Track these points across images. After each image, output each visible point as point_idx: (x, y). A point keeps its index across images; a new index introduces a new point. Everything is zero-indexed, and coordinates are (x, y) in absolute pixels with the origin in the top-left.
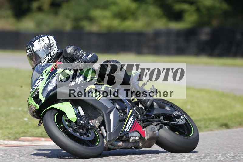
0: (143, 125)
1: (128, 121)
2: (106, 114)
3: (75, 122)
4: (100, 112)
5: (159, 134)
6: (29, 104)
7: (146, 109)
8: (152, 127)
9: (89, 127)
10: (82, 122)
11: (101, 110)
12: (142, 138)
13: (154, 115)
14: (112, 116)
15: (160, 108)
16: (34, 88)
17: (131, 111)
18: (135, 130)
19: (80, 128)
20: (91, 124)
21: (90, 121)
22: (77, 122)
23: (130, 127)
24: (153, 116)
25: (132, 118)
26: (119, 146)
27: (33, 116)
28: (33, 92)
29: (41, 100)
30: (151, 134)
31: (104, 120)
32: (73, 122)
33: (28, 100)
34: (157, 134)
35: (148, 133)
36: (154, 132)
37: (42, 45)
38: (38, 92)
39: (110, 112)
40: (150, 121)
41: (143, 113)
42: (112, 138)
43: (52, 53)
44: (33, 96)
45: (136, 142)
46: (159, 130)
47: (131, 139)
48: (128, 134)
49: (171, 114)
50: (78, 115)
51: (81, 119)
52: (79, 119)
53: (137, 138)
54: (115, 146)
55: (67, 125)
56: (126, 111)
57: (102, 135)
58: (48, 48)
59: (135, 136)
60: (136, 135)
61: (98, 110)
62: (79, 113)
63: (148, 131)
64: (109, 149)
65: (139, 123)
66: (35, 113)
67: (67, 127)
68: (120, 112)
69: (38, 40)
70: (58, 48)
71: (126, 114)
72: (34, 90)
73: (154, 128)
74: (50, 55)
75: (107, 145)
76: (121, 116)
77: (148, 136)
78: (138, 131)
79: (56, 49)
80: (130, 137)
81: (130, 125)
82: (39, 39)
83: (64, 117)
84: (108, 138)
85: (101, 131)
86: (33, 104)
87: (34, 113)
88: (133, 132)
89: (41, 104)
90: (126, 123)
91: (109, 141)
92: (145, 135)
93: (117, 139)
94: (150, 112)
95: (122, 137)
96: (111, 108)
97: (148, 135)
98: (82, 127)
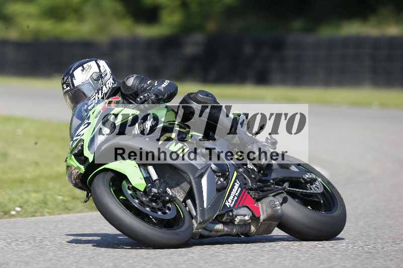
0: (256, 197)
1: (231, 190)
2: (195, 179)
3: (144, 191)
4: (185, 175)
5: (282, 211)
6: (68, 167)
7: (259, 172)
8: (272, 200)
9: (167, 198)
10: (155, 190)
11: (185, 173)
12: (255, 218)
13: (273, 180)
14: (204, 181)
15: (281, 168)
16: (75, 139)
17: (235, 174)
18: (244, 205)
19: (151, 201)
20: (171, 194)
21: (168, 189)
22: (147, 190)
23: (234, 200)
24: (271, 181)
25: (237, 185)
26: (217, 231)
27: (76, 185)
28: (74, 146)
29: (87, 159)
30: (270, 211)
31: (191, 189)
32: (141, 191)
33: (66, 161)
34: (280, 211)
35: (264, 209)
36: (275, 208)
37: (87, 76)
38: (82, 146)
39: (201, 176)
40: (267, 191)
41: (255, 178)
42: (206, 218)
43: (104, 88)
44: (73, 153)
45: (244, 224)
46: (281, 204)
47: (237, 220)
48: (232, 211)
49: (300, 178)
50: (148, 179)
51: (153, 186)
52: (149, 185)
53: (247, 218)
54: (211, 231)
55: (131, 194)
56: (227, 174)
57: (190, 212)
58: (97, 80)
59: (243, 215)
60: (244, 213)
61: (181, 173)
62: (150, 176)
63: (264, 207)
64: (202, 236)
65: (249, 193)
66: (78, 179)
67: (130, 199)
68: (217, 176)
69: (81, 68)
70: (113, 79)
71: (227, 178)
72: (76, 143)
73: (275, 202)
74: (102, 93)
75: (197, 229)
76: (220, 182)
77: (265, 214)
78: (247, 207)
79: (111, 80)
80: (236, 216)
81: (234, 197)
82: (82, 65)
83: (124, 182)
84: (198, 218)
85: (187, 208)
86: (74, 164)
87: (77, 181)
88: (240, 208)
89: (87, 164)
90: (227, 193)
91: (200, 223)
92: (260, 213)
93: (213, 220)
94: (266, 175)
95: (222, 216)
96: (202, 169)
97: (265, 212)
98: (156, 198)
